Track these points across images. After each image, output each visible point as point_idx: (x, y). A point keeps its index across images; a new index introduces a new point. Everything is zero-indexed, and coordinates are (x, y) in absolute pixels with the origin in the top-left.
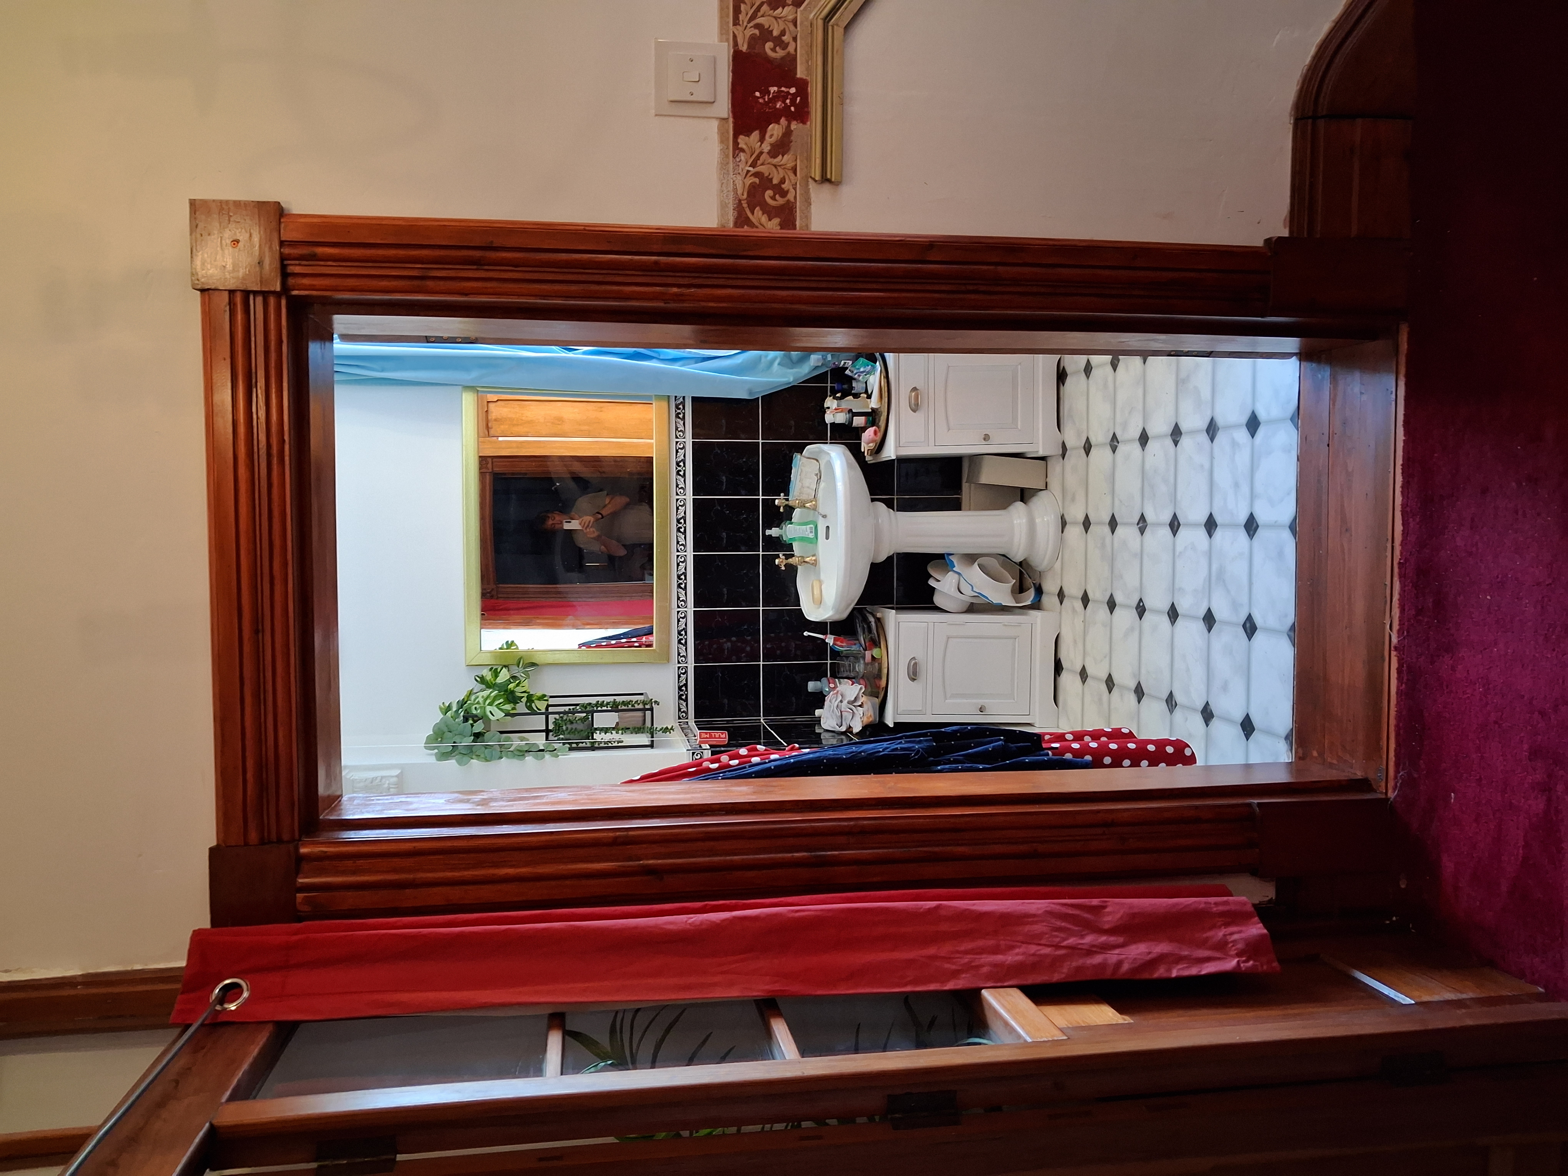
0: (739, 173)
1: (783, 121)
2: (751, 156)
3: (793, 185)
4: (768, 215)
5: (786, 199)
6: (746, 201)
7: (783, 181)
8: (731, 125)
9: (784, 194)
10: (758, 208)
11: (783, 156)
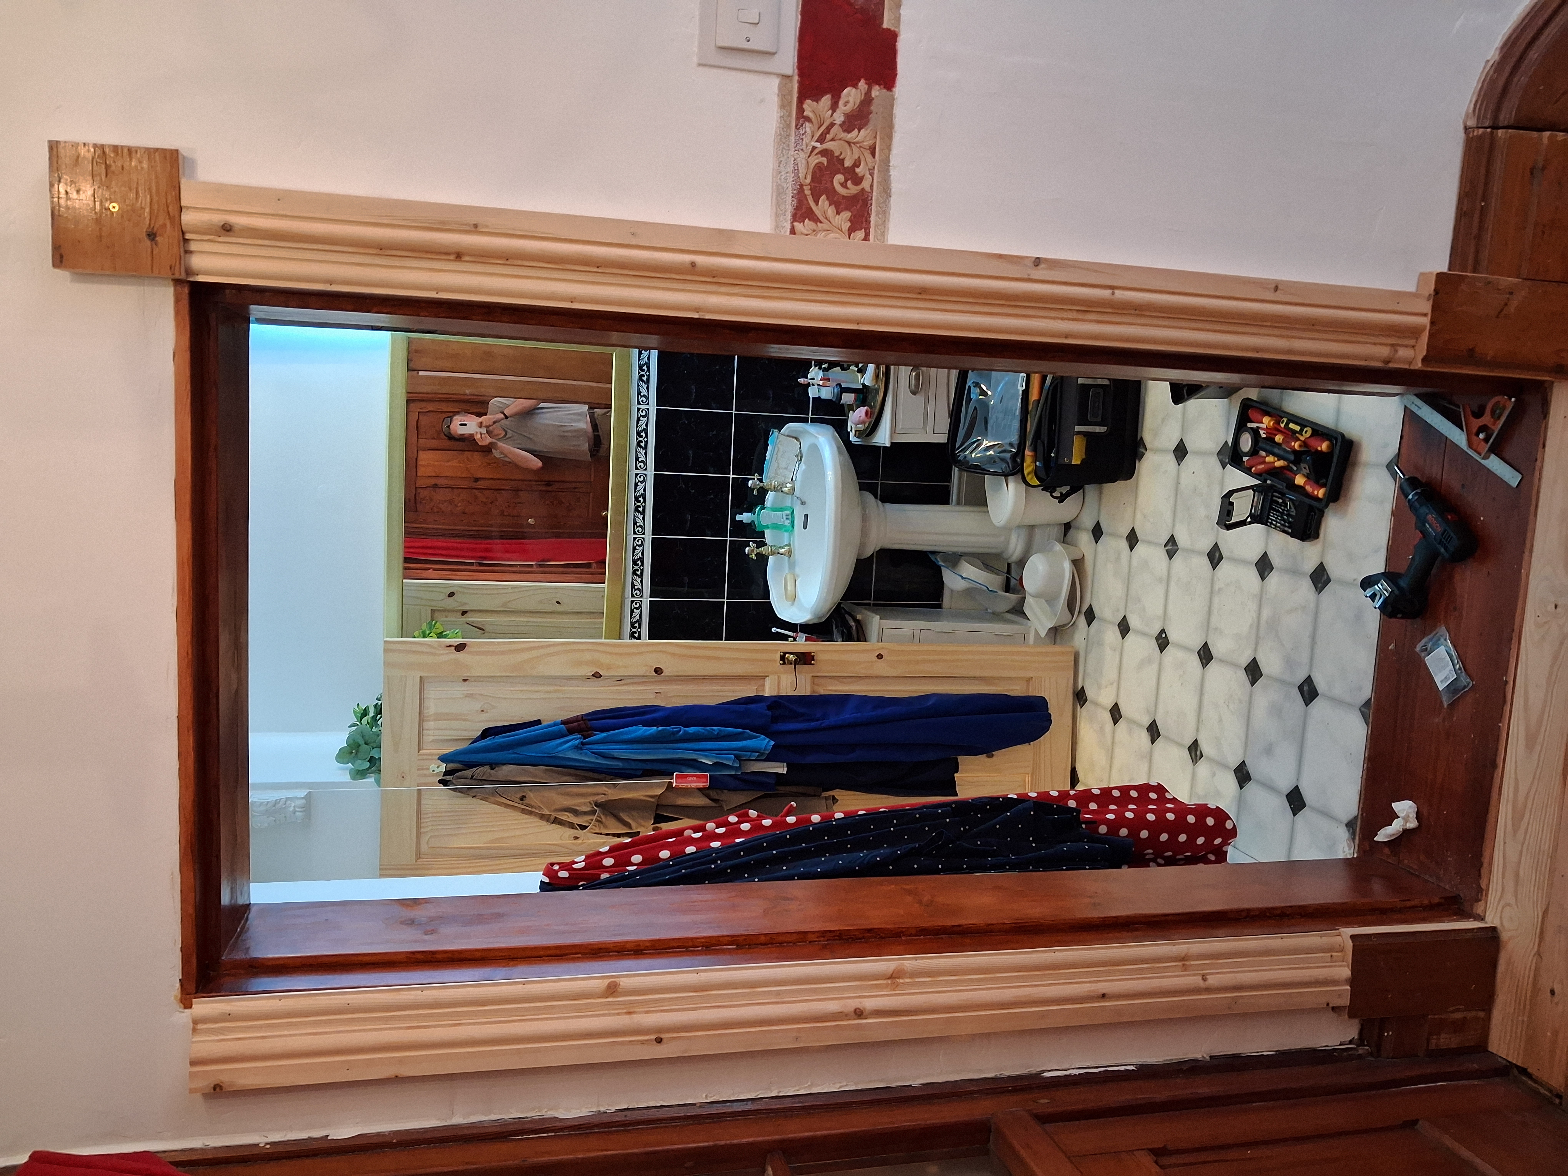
0: (802, 150)
1: (862, 84)
2: (819, 128)
3: (869, 170)
4: (835, 207)
5: (859, 187)
6: (809, 187)
7: (857, 164)
8: (796, 86)
9: (858, 180)
10: (823, 197)
11: (859, 131)
